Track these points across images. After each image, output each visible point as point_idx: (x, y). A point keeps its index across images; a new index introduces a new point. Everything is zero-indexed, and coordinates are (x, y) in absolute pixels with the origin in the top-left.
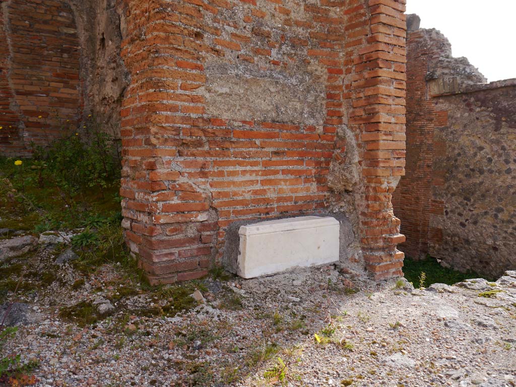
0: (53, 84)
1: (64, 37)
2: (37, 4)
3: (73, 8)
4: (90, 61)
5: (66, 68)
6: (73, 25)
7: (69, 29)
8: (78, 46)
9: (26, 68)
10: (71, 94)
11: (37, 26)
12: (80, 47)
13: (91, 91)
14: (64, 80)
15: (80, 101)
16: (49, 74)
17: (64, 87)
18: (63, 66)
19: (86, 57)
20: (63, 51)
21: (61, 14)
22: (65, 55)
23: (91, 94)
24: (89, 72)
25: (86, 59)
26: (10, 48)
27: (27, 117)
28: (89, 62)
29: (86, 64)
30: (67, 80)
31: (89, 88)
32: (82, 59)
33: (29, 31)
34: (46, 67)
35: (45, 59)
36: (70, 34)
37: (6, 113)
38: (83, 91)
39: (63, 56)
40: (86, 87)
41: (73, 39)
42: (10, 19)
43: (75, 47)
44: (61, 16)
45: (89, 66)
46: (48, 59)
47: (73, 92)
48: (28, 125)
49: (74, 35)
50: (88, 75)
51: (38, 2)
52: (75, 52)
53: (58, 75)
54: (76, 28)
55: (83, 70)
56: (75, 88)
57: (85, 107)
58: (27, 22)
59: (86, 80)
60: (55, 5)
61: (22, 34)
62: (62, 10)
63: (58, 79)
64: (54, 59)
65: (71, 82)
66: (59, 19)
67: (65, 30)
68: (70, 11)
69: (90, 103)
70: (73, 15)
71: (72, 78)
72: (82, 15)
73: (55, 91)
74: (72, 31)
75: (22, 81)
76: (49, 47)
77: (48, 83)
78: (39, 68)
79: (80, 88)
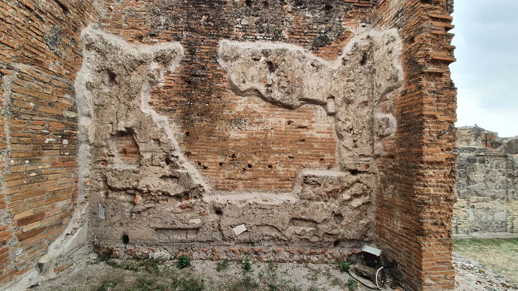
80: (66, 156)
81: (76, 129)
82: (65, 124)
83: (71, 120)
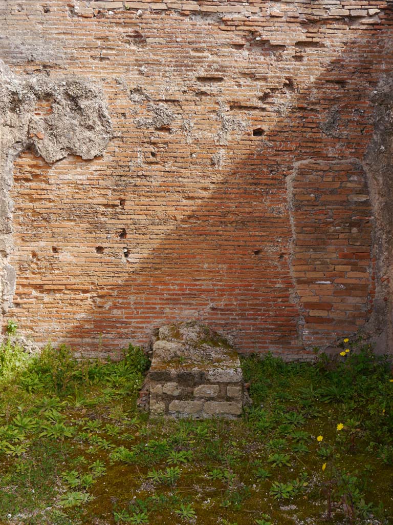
0: (339, 268)
1: (353, 207)
2: (324, 171)
3: (366, 168)
4: (385, 235)
5: (355, 245)
6: (364, 190)
7: (360, 195)
8: (370, 216)
9: (309, 251)
10: (360, 279)
11: (323, 198)
12: (373, 218)
13: (385, 274)
14: (352, 261)
15: (370, 286)
16: (335, 255)
17: (352, 270)
18: (351, 243)
19: (380, 230)
20: (352, 225)
21: (352, 179)
22: (355, 230)
23: (385, 277)
24: (384, 249)
25: (380, 232)
26: (293, 228)
27: (308, 310)
28: (384, 237)
29: (379, 238)
30: (356, 261)
31: (383, 270)
32: (375, 233)
33: (314, 206)
34: (332, 248)
35: (331, 237)
36: (361, 202)
37: (285, 307)
38: (374, 274)
39: (352, 231)
40: (379, 269)
41: (364, 208)
42: (294, 195)
43: (367, 218)
44: (350, 182)
45: (384, 241)
46: (333, 237)
47: (362, 276)
48: (309, 319)
49: (367, 203)
50: (382, 253)
51: (325, 169)
52: (368, 224)
53: (345, 256)
54: (368, 193)
55: (375, 246)
56: (364, 271)
57: (376, 295)
58: (312, 195)
59: (379, 259)
60: (345, 169)
61: (306, 211)
62: (353, 174)
63: (345, 261)
64: (341, 236)
65: (361, 263)
66: (349, 185)
67: (355, 198)
68: (362, 173)
69: (384, 290)
70: (366, 178)
71: (361, 258)
72: (376, 176)
73: (341, 277)
74: (363, 198)
75: (304, 267)
76: (337, 222)
77: (333, 266)
78: (324, 249)
79: (371, 270)
80: (357, 247)
81: (369, 215)
82: (354, 210)
83: (361, 204)
